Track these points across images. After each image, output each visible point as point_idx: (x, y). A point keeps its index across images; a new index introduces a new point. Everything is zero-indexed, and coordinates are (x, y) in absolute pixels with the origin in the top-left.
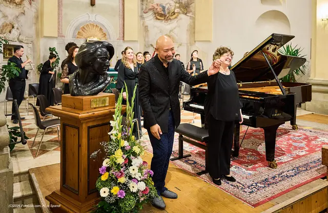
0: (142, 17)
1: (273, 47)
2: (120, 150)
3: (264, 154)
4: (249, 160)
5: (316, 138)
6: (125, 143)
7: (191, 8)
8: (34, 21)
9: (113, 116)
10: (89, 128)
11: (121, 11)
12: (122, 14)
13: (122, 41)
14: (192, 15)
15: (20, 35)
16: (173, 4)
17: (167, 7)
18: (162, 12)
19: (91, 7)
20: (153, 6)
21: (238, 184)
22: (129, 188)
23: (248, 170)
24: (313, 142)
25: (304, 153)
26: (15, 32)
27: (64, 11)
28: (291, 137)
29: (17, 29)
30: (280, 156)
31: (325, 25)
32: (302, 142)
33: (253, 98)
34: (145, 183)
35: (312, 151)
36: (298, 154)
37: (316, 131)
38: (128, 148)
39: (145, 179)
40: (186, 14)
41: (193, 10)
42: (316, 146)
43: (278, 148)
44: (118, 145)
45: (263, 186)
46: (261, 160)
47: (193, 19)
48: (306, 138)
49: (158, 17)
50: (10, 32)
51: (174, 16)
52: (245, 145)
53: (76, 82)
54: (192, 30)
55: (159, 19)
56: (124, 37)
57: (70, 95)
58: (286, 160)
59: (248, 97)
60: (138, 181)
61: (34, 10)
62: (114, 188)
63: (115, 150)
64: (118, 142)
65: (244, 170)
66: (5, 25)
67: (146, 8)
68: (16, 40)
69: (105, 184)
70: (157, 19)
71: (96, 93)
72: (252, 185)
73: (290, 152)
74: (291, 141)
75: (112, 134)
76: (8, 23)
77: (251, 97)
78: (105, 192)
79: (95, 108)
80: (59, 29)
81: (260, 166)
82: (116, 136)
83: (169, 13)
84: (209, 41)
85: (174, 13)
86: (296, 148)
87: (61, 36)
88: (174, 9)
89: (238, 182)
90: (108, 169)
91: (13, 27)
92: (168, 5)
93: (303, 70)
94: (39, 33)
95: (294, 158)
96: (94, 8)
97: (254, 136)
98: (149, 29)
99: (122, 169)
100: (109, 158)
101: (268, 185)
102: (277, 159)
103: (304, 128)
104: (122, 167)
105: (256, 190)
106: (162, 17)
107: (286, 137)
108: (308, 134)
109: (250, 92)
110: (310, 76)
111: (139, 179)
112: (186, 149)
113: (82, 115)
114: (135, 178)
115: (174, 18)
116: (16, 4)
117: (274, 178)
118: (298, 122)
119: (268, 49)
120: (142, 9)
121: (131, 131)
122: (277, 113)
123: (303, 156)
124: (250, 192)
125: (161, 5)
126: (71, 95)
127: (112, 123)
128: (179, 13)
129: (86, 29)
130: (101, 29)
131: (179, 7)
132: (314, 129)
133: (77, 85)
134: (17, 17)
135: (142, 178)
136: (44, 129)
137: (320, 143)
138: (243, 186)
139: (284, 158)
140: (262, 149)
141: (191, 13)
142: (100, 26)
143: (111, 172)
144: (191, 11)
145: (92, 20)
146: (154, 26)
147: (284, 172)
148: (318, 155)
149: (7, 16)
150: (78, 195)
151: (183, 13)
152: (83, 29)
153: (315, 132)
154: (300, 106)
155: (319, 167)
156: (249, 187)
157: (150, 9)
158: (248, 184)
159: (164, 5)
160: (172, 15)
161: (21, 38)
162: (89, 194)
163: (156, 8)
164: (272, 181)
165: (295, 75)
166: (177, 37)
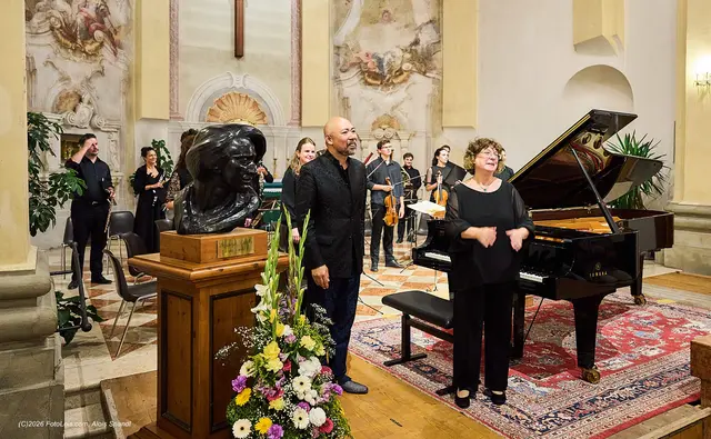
0: (337, 80)
1: (595, 137)
2: (275, 344)
3: (575, 353)
4: (543, 365)
5: (683, 321)
6: (285, 330)
7: (435, 62)
8: (123, 87)
9: (262, 274)
10: (213, 298)
11: (296, 69)
12: (297, 73)
13: (297, 127)
14: (437, 77)
15: (94, 115)
16: (399, 53)
17: (386, 59)
18: (377, 71)
19: (235, 61)
20: (359, 58)
21: (519, 414)
22: (291, 421)
23: (539, 386)
24: (677, 330)
25: (656, 352)
26: (84, 110)
27: (182, 67)
28: (632, 319)
29: (89, 103)
30: (606, 357)
31: (704, 94)
32: (652, 331)
33: (551, 239)
34: (325, 411)
35: (672, 347)
36: (643, 353)
37: (682, 307)
38: (290, 341)
39: (326, 403)
40: (424, 74)
41: (438, 66)
42: (681, 337)
43: (603, 342)
44: (271, 334)
45: (570, 418)
46: (568, 366)
47: (439, 83)
48: (663, 322)
49: (370, 80)
50: (74, 110)
51: (401, 78)
52: (536, 335)
53: (188, 207)
54: (437, 106)
55: (370, 84)
56: (300, 119)
57: (175, 232)
58: (619, 367)
59: (542, 238)
60: (311, 407)
61: (122, 66)
62: (261, 420)
63: (265, 344)
64: (270, 327)
65: (532, 385)
66: (64, 94)
67: (345, 61)
68: (87, 126)
69: (243, 412)
70: (367, 83)
71: (228, 229)
72: (546, 417)
73: (626, 349)
74: (630, 328)
75: (258, 312)
76: (71, 92)
77: (549, 239)
78: (242, 429)
79: (225, 259)
80: (171, 104)
81: (566, 378)
82: (265, 315)
83: (390, 71)
84: (472, 127)
85: (401, 72)
86: (640, 342)
87: (175, 116)
88: (402, 63)
89: (519, 411)
90: (250, 382)
91: (81, 100)
92: (389, 56)
93: (657, 184)
94: (132, 112)
95: (636, 362)
96: (241, 62)
97: (556, 316)
98: (351, 104)
99: (278, 383)
100: (251, 359)
101: (581, 415)
102: (600, 365)
103: (659, 302)
104: (278, 379)
105: (555, 426)
106: (376, 79)
107: (622, 318)
108: (666, 313)
109: (546, 229)
110: (672, 198)
111: (313, 403)
112: (417, 343)
113: (198, 272)
114: (304, 400)
115: (400, 83)
116: (87, 53)
117: (592, 402)
118: (647, 290)
119: (585, 141)
120: (338, 64)
121: (297, 305)
122: (601, 271)
123: (655, 357)
124: (543, 431)
125: (374, 56)
126: (178, 233)
127: (261, 290)
128: (411, 72)
129: (227, 103)
130: (255, 104)
131: (410, 61)
132: (679, 303)
133: (189, 213)
134: (89, 80)
135: (319, 400)
136: (134, 301)
137: (689, 331)
138: (529, 417)
139: (617, 363)
140: (570, 343)
141: (435, 72)
142: (253, 98)
143: (257, 387)
144: (435, 68)
145: (238, 86)
146: (362, 98)
147: (613, 391)
148: (684, 357)
149: (68, 79)
150: (190, 433)
151: (419, 72)
152: (220, 104)
153: (680, 310)
154: (652, 257)
155: (685, 381)
156: (540, 420)
157: (353, 65)
158: (539, 414)
159: (382, 56)
160: (396, 77)
161: (96, 121)
162: (212, 433)
163: (365, 61)
164: (588, 408)
165: (642, 194)
166: (405, 120)
